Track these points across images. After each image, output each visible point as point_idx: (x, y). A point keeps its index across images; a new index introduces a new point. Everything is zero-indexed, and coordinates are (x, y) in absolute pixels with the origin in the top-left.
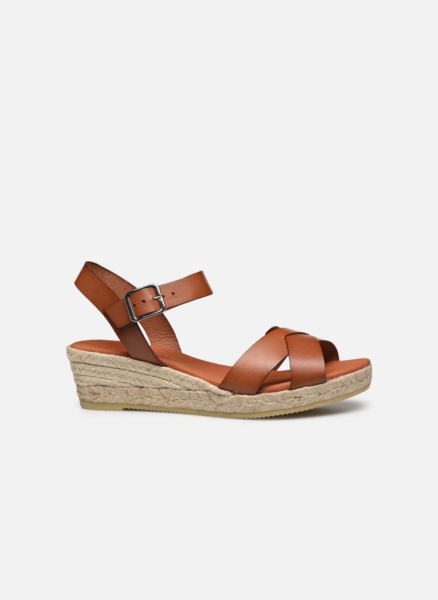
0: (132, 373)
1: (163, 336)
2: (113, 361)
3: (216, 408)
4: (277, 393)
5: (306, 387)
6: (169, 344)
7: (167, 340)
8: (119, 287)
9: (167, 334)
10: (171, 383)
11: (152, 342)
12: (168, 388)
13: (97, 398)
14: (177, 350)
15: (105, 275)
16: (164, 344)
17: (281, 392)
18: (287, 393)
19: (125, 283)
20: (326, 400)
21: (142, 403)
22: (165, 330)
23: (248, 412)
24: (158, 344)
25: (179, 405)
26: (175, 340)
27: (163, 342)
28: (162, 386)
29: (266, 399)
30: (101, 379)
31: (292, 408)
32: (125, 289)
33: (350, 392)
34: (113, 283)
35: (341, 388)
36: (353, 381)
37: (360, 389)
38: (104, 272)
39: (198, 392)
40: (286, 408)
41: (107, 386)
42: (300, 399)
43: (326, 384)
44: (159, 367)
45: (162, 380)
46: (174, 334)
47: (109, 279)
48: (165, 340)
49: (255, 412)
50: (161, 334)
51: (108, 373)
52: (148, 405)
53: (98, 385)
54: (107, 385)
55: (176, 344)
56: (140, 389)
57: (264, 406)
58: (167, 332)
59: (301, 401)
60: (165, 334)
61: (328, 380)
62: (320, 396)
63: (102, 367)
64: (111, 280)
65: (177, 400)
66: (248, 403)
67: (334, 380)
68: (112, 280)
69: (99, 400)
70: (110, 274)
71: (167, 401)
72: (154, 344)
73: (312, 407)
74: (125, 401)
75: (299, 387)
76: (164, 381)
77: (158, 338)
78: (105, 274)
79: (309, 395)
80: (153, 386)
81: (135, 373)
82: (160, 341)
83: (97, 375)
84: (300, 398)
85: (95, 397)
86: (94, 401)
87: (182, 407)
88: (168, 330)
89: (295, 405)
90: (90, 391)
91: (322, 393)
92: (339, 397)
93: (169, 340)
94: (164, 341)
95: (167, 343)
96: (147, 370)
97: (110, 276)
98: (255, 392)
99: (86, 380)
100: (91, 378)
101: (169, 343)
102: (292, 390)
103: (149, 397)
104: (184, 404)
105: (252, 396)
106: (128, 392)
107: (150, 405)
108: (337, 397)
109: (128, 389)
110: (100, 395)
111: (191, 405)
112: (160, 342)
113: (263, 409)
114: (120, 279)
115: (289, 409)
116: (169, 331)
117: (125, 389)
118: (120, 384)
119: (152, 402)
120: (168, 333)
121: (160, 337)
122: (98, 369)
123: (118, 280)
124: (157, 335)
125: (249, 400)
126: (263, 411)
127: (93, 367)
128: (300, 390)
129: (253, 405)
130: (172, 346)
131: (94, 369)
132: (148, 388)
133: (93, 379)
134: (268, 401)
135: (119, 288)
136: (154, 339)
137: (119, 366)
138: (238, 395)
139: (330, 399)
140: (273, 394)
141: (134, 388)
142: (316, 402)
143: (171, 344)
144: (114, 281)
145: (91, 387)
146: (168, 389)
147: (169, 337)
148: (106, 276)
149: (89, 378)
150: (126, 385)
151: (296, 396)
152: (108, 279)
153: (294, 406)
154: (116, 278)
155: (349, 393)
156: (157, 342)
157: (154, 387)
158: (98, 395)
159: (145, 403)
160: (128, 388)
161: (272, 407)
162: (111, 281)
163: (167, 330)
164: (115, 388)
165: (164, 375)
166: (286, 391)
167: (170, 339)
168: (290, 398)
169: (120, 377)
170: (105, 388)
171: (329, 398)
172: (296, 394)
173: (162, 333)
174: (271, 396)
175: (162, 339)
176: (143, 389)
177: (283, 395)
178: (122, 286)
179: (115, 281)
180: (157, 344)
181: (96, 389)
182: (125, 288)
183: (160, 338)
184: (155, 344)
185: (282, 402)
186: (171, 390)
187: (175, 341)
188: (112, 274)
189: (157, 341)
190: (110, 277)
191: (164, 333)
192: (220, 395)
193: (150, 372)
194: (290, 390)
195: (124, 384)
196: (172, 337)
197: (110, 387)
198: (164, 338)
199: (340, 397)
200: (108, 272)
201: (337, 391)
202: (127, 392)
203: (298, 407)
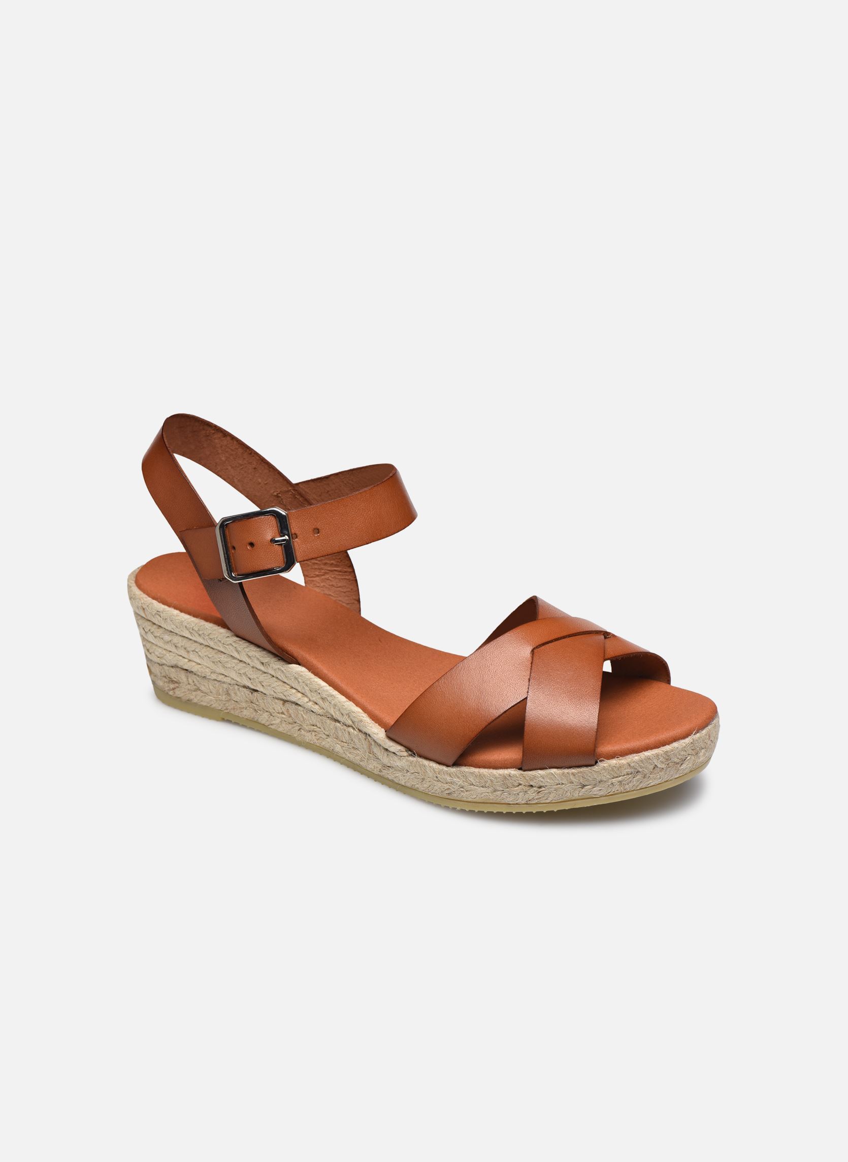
0: (236, 661)
1: (329, 569)
2: (201, 633)
3: (380, 771)
4: (495, 772)
5: (553, 771)
6: (340, 587)
7: (337, 577)
8: (242, 465)
9: (336, 566)
10: (306, 700)
11: (307, 576)
12: (300, 705)
13: (175, 688)
14: (353, 601)
15: (215, 439)
16: (330, 585)
17: (501, 771)
18: (515, 776)
19: (256, 458)
20: (594, 796)
21: (256, 719)
22: (334, 558)
23: (437, 795)
24: (319, 583)
25: (319, 741)
26: (352, 580)
27: (328, 581)
28: (288, 698)
29: (472, 779)
30: (181, 658)
31: (523, 804)
32: (254, 470)
33: (652, 784)
34: (232, 455)
35: (630, 776)
36: (659, 766)
37: (676, 777)
38: (214, 433)
39: (351, 730)
40: (511, 803)
41: (192, 672)
42: (541, 790)
43: (596, 768)
44: (284, 663)
45: (288, 689)
46: (351, 566)
47: (223, 447)
48: (333, 576)
49: (449, 797)
50: (325, 564)
51: (193, 651)
52: (267, 725)
53: (178, 667)
54: (193, 670)
55: (352, 589)
56: (252, 693)
57: (467, 791)
58: (338, 562)
59: (540, 795)
60: (332, 564)
61: (601, 761)
62: (583, 790)
63: (183, 638)
64: (227, 450)
65: (315, 731)
66: (435, 779)
67: (613, 762)
68: (229, 450)
69: (178, 693)
70: (224, 438)
71: (297, 728)
72: (310, 580)
73: (567, 806)
74: (225, 708)
75: (538, 768)
76: (294, 691)
77: (319, 571)
78: (216, 436)
79: (559, 786)
80: (273, 693)
81: (241, 663)
82: (323, 577)
83: (173, 649)
84: (540, 787)
85: (172, 686)
86: (171, 693)
87: (323, 746)
88: (340, 558)
89: (530, 799)
90: (164, 674)
91: (586, 783)
92: (624, 793)
93: (339, 577)
94: (330, 578)
95: (334, 583)
96: (263, 663)
97: (225, 441)
98: (451, 762)
99: (157, 653)
100: (164, 651)
101: (340, 585)
102: (524, 771)
103: (267, 711)
104: (327, 743)
105: (445, 768)
106: (229, 692)
107: (269, 727)
108: (621, 793)
109: (229, 688)
110: (181, 685)
111: (338, 748)
112: (322, 579)
113: (465, 796)
114: (245, 449)
115: (517, 804)
116: (341, 561)
117: (225, 686)
118: (214, 676)
119: (272, 723)
120: (338, 564)
121: (323, 569)
122: (176, 639)
123: (240, 451)
124: (317, 563)
125: (439, 774)
126: (465, 799)
127: (166, 633)
128: (540, 774)
129: (446, 786)
130: (345, 592)
131: (167, 637)
132: (265, 694)
133: (168, 655)
134: (474, 783)
135: (243, 467)
136: (313, 570)
137: (212, 644)
138: (420, 760)
139: (606, 796)
140: (485, 773)
141: (241, 688)
142: (573, 798)
143: (343, 586)
144: (232, 452)
145: (166, 668)
146: (300, 708)
147: (340, 572)
148: (217, 441)
149: (160, 650)
150: (225, 679)
151: (532, 783)
152: (221, 447)
153: (527, 801)
154: (237, 447)
155: (649, 785)
156: (317, 579)
157: (275, 695)
158: (177, 685)
159: (260, 720)
160: (230, 686)
161: (482, 796)
162: (227, 452)
163: (338, 558)
164: (206, 681)
165: (293, 680)
166: (513, 772)
167: (343, 576)
168: (520, 784)
169: (213, 662)
170: (190, 675)
171: (602, 793)
172: (532, 780)
173: (328, 562)
174: (481, 776)
175: (326, 573)
176: (255, 694)
177: (504, 777)
178: (249, 463)
179: (234, 453)
180: (315, 583)
181: (173, 673)
182: (255, 468)
183: (323, 571)
184: (313, 581)
185: (503, 791)
186: (305, 712)
187: (351, 582)
188: (228, 438)
189: (318, 576)
190: (225, 443)
191: (332, 562)
192: (387, 750)
193: (267, 667)
194: (520, 769)
195: (223, 676)
196: (346, 572)
197: (198, 676)
198: (331, 573)
199: (627, 792)
200: (220, 435)
201: (620, 782)
202: (228, 694)
203: (536, 804)
